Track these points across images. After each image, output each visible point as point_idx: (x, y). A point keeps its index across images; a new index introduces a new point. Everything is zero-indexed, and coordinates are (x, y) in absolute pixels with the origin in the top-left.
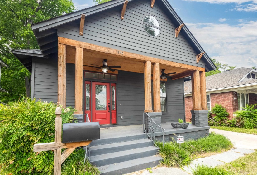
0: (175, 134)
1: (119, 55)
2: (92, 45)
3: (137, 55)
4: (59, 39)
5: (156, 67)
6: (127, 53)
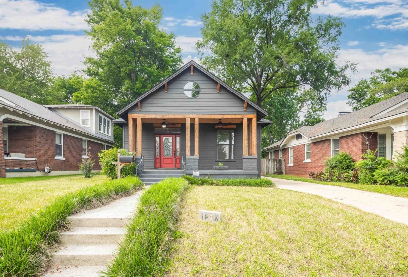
1: (164, 118)
2: (146, 115)
3: (178, 115)
4: (129, 115)
5: (195, 122)
6: (170, 116)
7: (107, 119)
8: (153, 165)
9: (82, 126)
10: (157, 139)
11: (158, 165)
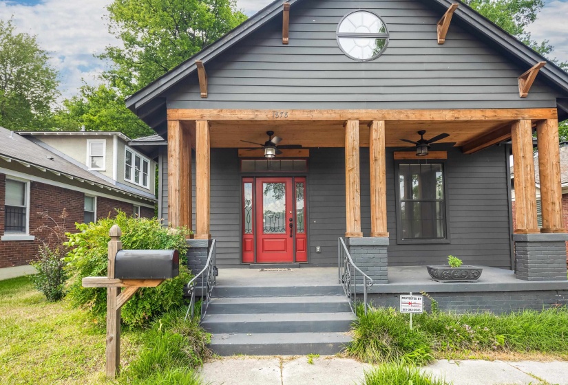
0: (427, 293)
1: (278, 119)
2: (223, 111)
3: (320, 112)
4: (169, 112)
5: (374, 131)
6: (297, 113)
7: (143, 158)
8: (238, 256)
9: (90, 169)
10: (248, 189)
11: (250, 255)
